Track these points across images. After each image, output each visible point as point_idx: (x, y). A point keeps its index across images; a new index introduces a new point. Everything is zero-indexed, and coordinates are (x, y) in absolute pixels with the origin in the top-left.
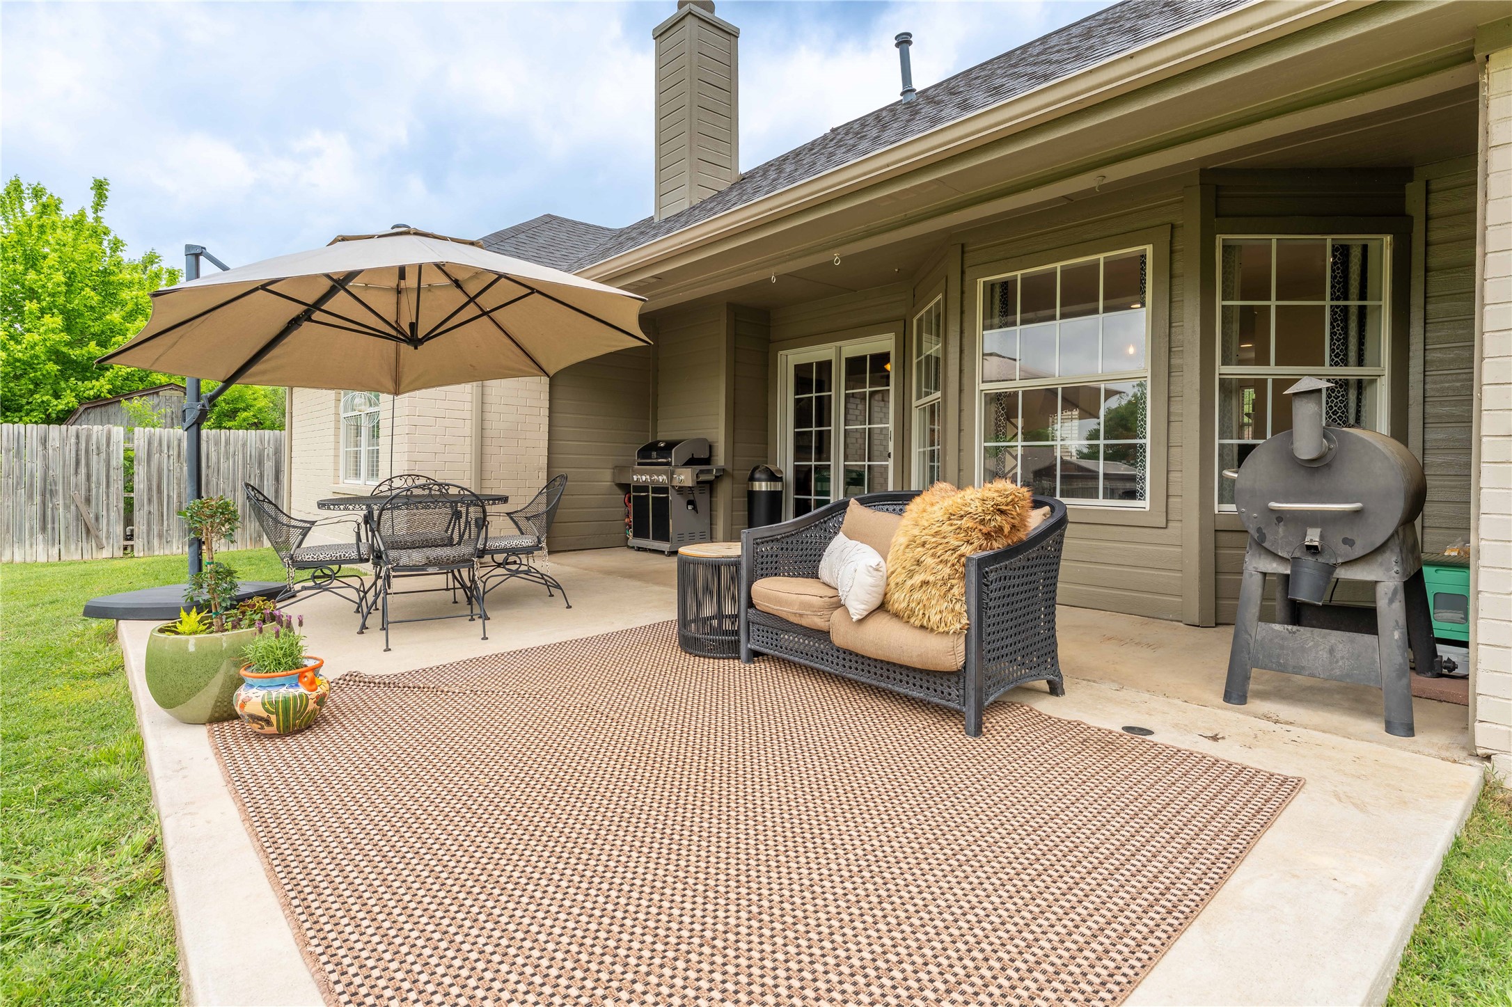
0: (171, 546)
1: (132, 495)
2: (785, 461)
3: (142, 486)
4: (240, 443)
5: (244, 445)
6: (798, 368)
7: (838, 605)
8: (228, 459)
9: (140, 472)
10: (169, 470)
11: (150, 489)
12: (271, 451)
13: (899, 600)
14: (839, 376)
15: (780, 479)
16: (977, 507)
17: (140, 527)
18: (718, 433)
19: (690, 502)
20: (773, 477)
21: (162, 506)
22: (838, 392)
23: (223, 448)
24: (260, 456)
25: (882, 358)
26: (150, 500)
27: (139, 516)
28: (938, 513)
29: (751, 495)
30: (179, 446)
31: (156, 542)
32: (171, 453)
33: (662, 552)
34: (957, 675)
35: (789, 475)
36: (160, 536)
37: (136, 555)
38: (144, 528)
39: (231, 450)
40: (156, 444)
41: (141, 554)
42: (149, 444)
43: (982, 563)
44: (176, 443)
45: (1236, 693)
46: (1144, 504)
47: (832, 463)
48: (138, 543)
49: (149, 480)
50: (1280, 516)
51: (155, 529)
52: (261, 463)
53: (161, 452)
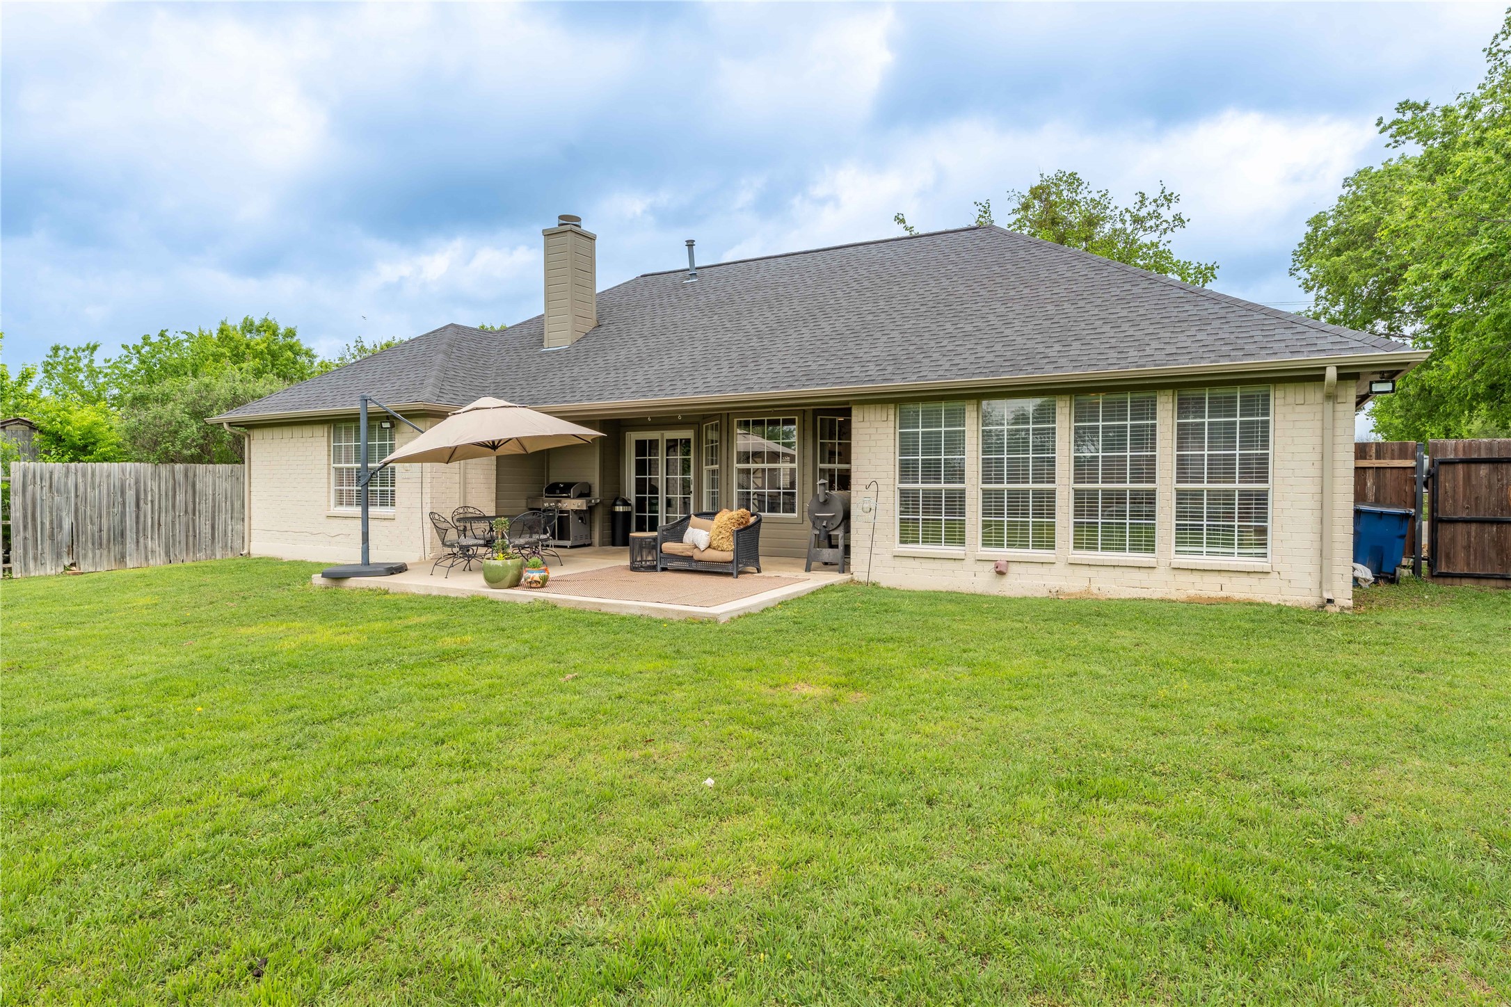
0: (45, 568)
1: (9, 522)
2: (631, 493)
3: (18, 514)
4: (105, 474)
5: (109, 476)
6: (638, 442)
7: (696, 547)
8: (94, 489)
9: (16, 502)
10: (42, 500)
11: (25, 517)
12: (133, 481)
13: (715, 544)
14: (662, 447)
15: (630, 505)
16: (736, 516)
17: (16, 553)
18: (595, 480)
19: (580, 518)
20: (626, 503)
21: (36, 531)
22: (661, 458)
23: (89, 480)
24: (122, 486)
25: (688, 441)
26: (25, 528)
27: (16, 541)
28: (725, 518)
29: (614, 515)
30: (51, 478)
31: (31, 564)
32: (44, 484)
33: (566, 547)
34: (731, 562)
35: (633, 501)
36: (35, 559)
37: (14, 576)
38: (21, 551)
39: (97, 480)
40: (30, 476)
41: (19, 576)
42: (25, 476)
43: (738, 531)
44: (48, 475)
45: (808, 569)
46: (795, 515)
47: (659, 496)
48: (15, 565)
49: (25, 509)
50: (818, 517)
51: (31, 554)
52: (123, 493)
53: (35, 483)
